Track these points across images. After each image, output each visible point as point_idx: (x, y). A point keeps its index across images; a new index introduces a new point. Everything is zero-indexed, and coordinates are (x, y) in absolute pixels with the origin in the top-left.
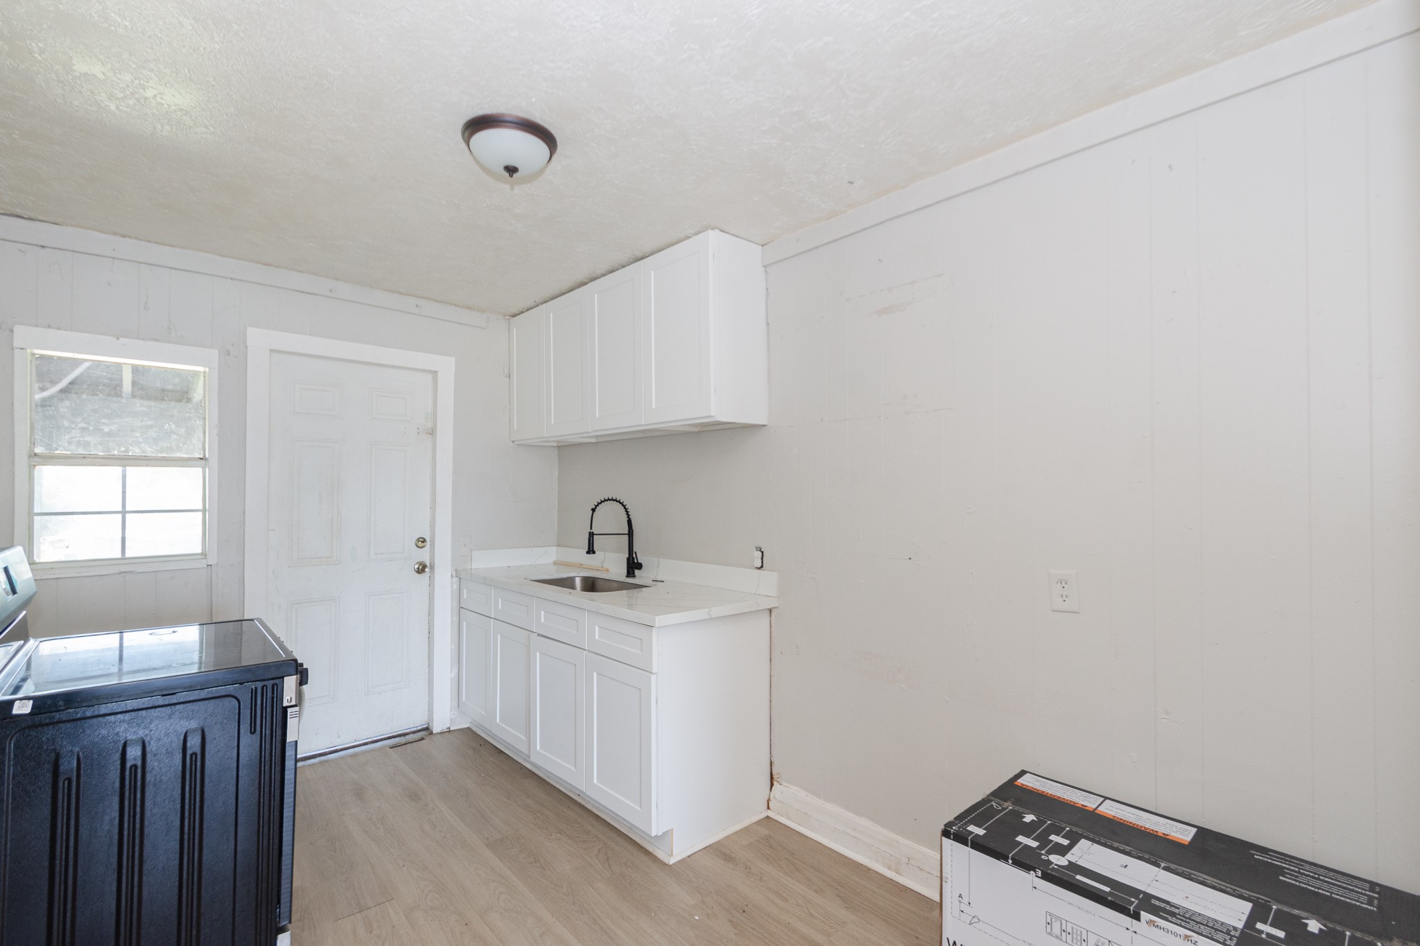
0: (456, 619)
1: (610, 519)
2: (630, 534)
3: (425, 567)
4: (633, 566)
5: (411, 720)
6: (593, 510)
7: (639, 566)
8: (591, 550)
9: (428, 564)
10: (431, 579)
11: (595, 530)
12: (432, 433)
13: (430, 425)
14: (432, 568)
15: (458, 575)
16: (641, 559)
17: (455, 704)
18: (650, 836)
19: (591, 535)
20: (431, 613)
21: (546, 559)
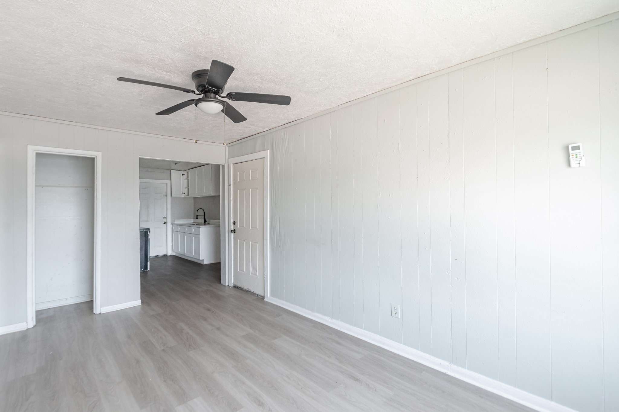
0: (172, 233)
1: (201, 212)
2: (205, 215)
3: (165, 223)
4: (205, 221)
5: (163, 253)
6: (197, 211)
7: (206, 221)
8: (197, 218)
9: (166, 222)
10: (167, 225)
11: (198, 214)
12: (166, 196)
13: (166, 194)
14: (167, 223)
15: (172, 224)
16: (206, 220)
17: (172, 250)
18: (200, 260)
19: (197, 216)
20: (167, 232)
21: (192, 221)
